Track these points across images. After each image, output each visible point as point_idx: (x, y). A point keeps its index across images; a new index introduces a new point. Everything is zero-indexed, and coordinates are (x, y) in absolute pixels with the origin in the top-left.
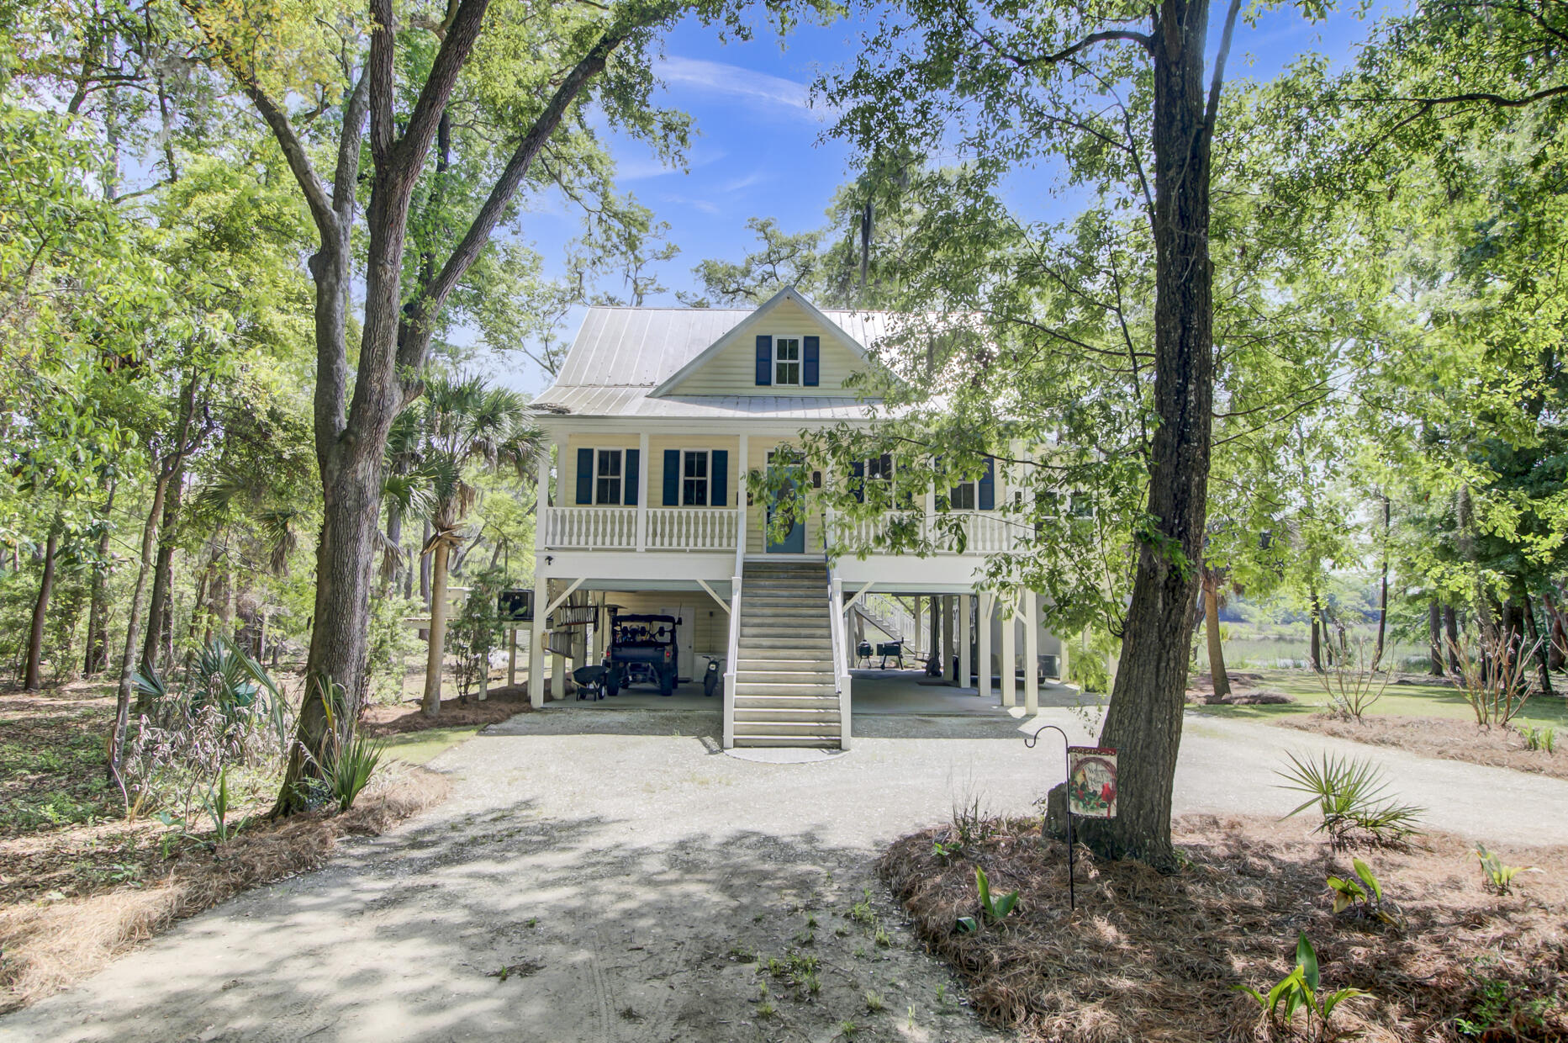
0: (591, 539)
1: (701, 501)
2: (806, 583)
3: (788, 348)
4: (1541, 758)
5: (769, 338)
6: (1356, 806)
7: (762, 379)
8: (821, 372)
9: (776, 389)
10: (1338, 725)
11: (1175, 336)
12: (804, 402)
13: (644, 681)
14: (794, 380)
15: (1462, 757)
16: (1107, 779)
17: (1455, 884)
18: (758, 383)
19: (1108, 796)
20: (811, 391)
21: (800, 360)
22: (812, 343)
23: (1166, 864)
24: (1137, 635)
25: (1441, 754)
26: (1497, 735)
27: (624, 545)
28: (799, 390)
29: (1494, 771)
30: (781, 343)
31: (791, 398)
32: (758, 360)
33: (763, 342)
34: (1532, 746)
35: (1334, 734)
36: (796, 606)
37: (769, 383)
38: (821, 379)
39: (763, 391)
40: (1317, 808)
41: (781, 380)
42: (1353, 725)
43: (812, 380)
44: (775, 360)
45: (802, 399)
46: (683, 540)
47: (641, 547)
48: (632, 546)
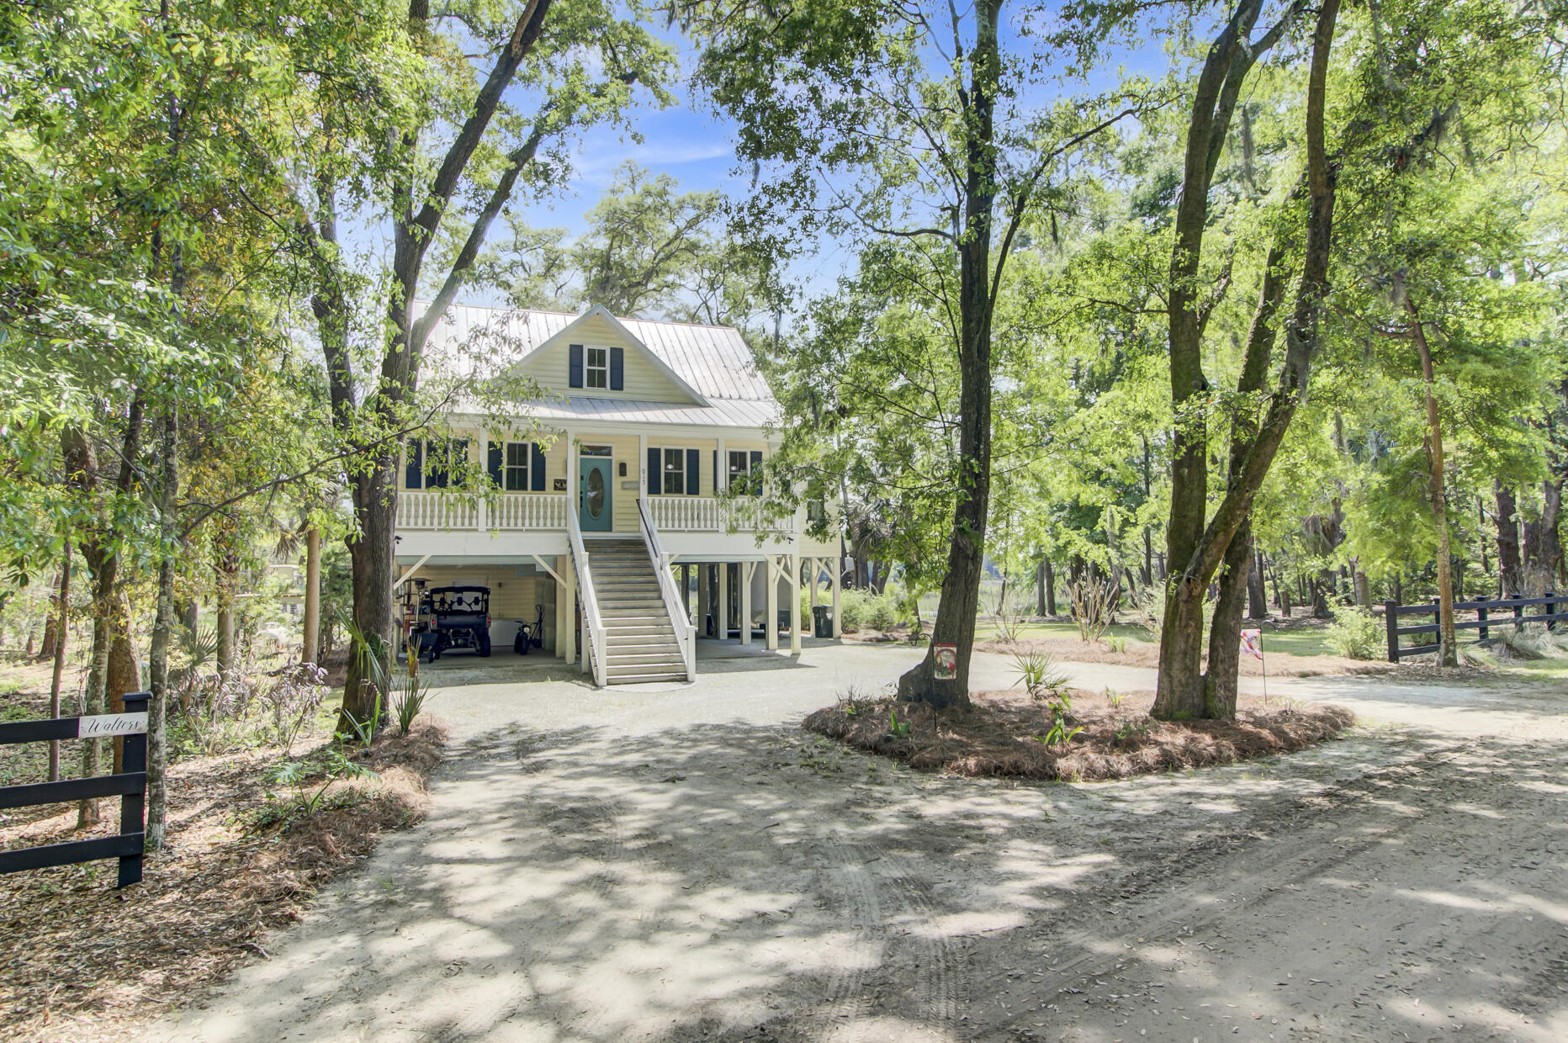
0: (436, 520)
1: (523, 487)
2: (630, 556)
3: (596, 356)
4: (1120, 657)
5: (581, 347)
6: (1044, 677)
7: (575, 382)
8: (625, 379)
9: (586, 391)
10: (1003, 646)
11: (974, 417)
12: (613, 404)
13: (465, 646)
14: (602, 384)
15: (1078, 660)
16: (952, 660)
17: (1097, 707)
18: (572, 385)
19: (952, 668)
20: (616, 395)
21: (608, 368)
22: (617, 354)
23: (969, 708)
24: (953, 584)
25: (1066, 659)
26: (1094, 646)
27: (467, 526)
28: (606, 393)
29: (1096, 665)
30: (591, 352)
31: (601, 401)
32: (571, 366)
33: (576, 351)
34: (1114, 650)
35: (1002, 652)
36: (625, 575)
37: (581, 386)
38: (625, 384)
39: (576, 392)
40: (1023, 684)
41: (591, 384)
42: (1012, 646)
43: (618, 385)
44: (586, 367)
45: (612, 401)
46: (520, 521)
47: (482, 527)
48: (474, 526)
